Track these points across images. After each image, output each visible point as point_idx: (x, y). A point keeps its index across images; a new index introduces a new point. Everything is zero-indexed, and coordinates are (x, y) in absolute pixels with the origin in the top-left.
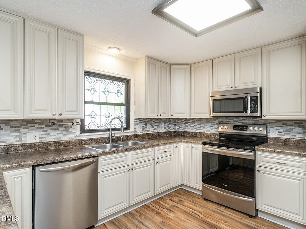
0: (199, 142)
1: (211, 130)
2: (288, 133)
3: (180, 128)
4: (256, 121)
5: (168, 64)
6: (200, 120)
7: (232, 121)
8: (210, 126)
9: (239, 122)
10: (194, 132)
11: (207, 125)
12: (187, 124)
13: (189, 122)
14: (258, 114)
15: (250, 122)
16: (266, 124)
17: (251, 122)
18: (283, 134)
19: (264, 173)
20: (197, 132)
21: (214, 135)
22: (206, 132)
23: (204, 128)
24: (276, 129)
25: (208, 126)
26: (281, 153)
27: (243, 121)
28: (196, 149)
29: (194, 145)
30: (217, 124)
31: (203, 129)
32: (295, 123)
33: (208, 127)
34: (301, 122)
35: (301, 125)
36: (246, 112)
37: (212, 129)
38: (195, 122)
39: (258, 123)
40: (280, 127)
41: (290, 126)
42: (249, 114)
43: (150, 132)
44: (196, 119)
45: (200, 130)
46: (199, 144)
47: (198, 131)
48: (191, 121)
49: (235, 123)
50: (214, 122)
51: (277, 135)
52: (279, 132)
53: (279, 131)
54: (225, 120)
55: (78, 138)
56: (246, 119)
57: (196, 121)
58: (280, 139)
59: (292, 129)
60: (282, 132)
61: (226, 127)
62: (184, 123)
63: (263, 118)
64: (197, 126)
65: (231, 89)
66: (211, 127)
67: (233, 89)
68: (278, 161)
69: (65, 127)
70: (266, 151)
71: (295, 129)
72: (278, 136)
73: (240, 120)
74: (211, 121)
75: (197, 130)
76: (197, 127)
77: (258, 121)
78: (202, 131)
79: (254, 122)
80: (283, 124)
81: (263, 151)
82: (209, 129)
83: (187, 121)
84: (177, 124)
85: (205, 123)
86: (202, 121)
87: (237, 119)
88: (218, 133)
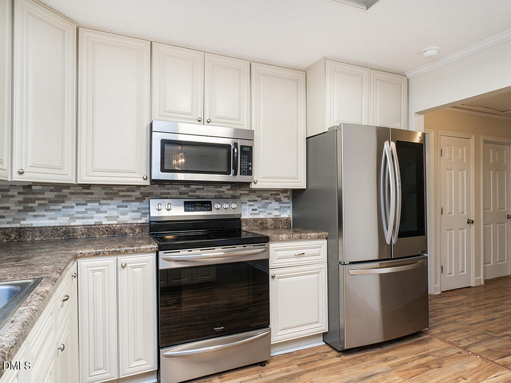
0: (143, 247)
1: (121, 217)
2: (263, 210)
4: (220, 192)
6: (85, 191)
8: (119, 207)
9: (190, 194)
10: (61, 227)
11: (109, 204)
12: (30, 205)
13: (40, 196)
15: (211, 194)
16: (236, 196)
18: (257, 212)
20: (73, 224)
22: (105, 222)
23: (98, 211)
24: (250, 205)
25: (112, 207)
27: (197, 193)
28: (133, 267)
29: (123, 259)
31: (96, 215)
32: (271, 194)
33: (113, 209)
34: (278, 192)
35: (278, 197)
36: (235, 174)
37: (123, 214)
38: (65, 196)
39: (224, 196)
40: (254, 201)
41: (266, 199)
42: (239, 177)
45: (83, 218)
49: (185, 196)
50: (130, 196)
51: (251, 214)
52: (253, 210)
53: (253, 208)
56: (202, 189)
57: (71, 193)
59: (268, 203)
60: (256, 210)
62: (19, 202)
63: (253, 186)
64: (72, 207)
66: (121, 209)
68: (295, 252)
70: (283, 240)
71: (271, 203)
72: (251, 217)
73: (191, 191)
74: (121, 194)
75: (72, 218)
77: (224, 192)
78: (91, 222)
79: (217, 194)
80: (258, 197)
81: (278, 241)
82: (114, 213)
83: (34, 193)
85: (104, 199)
86: (92, 194)
87: (185, 189)
88: (143, 220)
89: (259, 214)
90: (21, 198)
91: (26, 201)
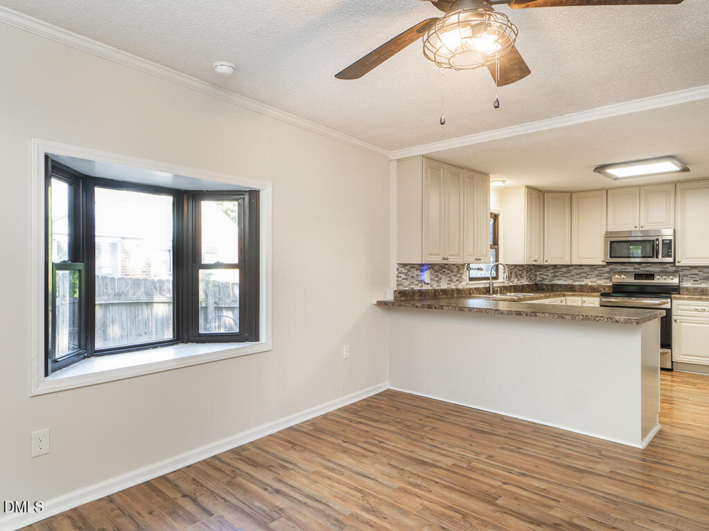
0: (594, 294)
1: (598, 281)
2: (705, 281)
3: (543, 279)
5: (541, 191)
6: (580, 267)
7: (630, 268)
9: (641, 269)
10: (569, 285)
11: (591, 274)
12: (556, 274)
13: (561, 270)
14: (671, 260)
16: (678, 270)
17: (659, 270)
18: (699, 282)
19: (681, 322)
20: (574, 284)
21: (604, 287)
22: (590, 284)
23: (586, 278)
24: (691, 277)
25: (592, 276)
26: (700, 299)
27: (647, 269)
29: (584, 299)
30: (607, 272)
31: (585, 280)
36: (657, 257)
38: (571, 270)
39: (669, 271)
40: (696, 274)
42: (660, 259)
43: (515, 284)
44: (572, 266)
45: (579, 281)
46: (594, 296)
47: (577, 283)
48: (564, 270)
49: (637, 271)
50: (603, 270)
51: (692, 284)
52: (694, 281)
53: (694, 279)
54: (619, 268)
55: (468, 287)
57: (574, 269)
58: (695, 289)
60: (697, 281)
61: (623, 276)
63: (677, 264)
64: (574, 276)
65: (635, 229)
66: (598, 277)
67: (637, 229)
68: (697, 308)
69: (461, 274)
70: (684, 299)
72: (693, 286)
74: (598, 269)
75: (574, 281)
76: (574, 278)
77: (669, 267)
78: (583, 283)
79: (662, 269)
80: (699, 271)
81: (680, 299)
82: (595, 279)
83: (558, 269)
84: (538, 273)
85: (589, 271)
86: (583, 269)
87: (638, 267)
88: (611, 284)
89: (700, 284)
90: (552, 271)
91: (555, 272)
